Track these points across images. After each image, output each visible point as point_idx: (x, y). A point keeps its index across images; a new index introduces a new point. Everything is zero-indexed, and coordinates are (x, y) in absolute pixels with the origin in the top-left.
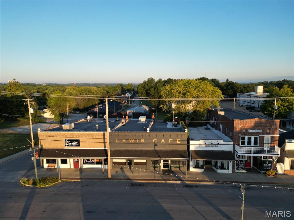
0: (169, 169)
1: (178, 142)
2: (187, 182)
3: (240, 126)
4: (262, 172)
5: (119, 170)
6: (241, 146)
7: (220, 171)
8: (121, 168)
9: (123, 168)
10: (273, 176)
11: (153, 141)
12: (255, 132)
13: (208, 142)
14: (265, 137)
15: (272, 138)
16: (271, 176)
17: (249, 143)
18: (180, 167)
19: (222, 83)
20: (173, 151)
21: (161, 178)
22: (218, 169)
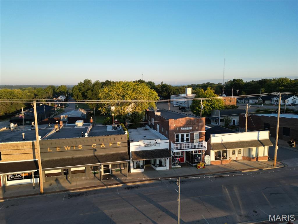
0: (110, 173)
1: (118, 145)
2: (128, 184)
3: (174, 125)
4: (194, 165)
5: (53, 182)
6: (176, 144)
7: (158, 169)
8: (55, 179)
9: (58, 179)
10: (202, 168)
11: (93, 146)
12: (186, 130)
13: (147, 142)
14: (195, 133)
15: (200, 134)
16: (201, 168)
17: (182, 140)
18: (121, 170)
19: (158, 86)
20: (113, 155)
21: (101, 184)
22: (156, 167)
